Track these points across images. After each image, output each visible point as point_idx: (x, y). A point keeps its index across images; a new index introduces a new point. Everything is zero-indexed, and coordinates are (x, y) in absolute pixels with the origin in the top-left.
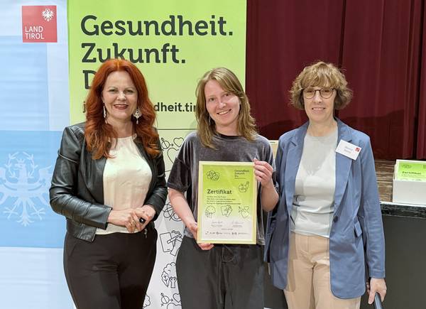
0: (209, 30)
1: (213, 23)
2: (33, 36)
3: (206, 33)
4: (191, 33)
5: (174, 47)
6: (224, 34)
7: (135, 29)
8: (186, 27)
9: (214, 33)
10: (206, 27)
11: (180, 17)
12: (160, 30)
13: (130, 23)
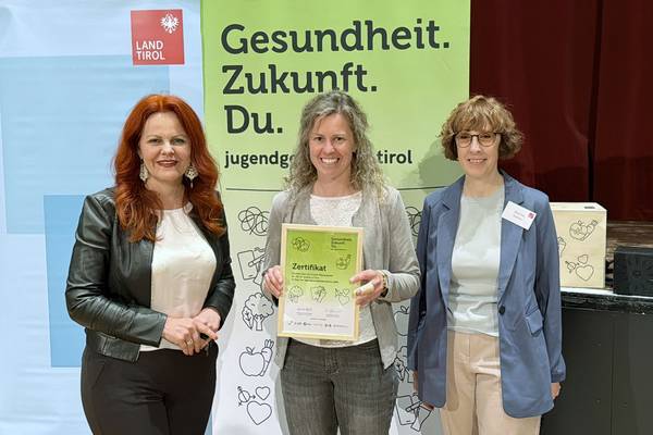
0: (413, 41)
1: (418, 30)
2: (148, 55)
3: (408, 46)
4: (385, 46)
5: (359, 67)
6: (437, 46)
7: (301, 43)
8: (378, 38)
9: (420, 46)
10: (408, 36)
11: (369, 23)
12: (339, 44)
13: (294, 34)
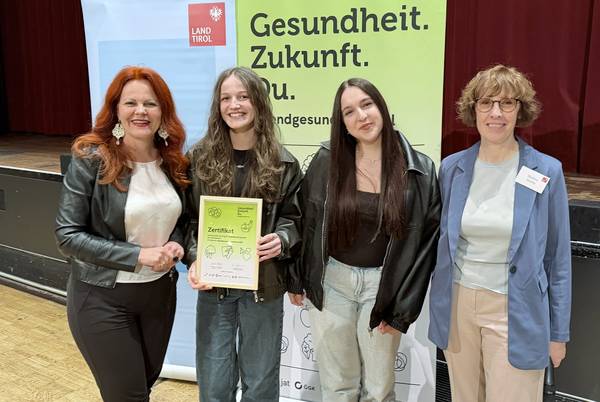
0: (398, 24)
1: (403, 15)
2: (200, 39)
3: (394, 28)
4: (376, 29)
5: (355, 46)
6: (418, 28)
7: (310, 27)
8: (370, 22)
9: (404, 28)
10: (395, 20)
11: (364, 10)
13: (304, 20)
